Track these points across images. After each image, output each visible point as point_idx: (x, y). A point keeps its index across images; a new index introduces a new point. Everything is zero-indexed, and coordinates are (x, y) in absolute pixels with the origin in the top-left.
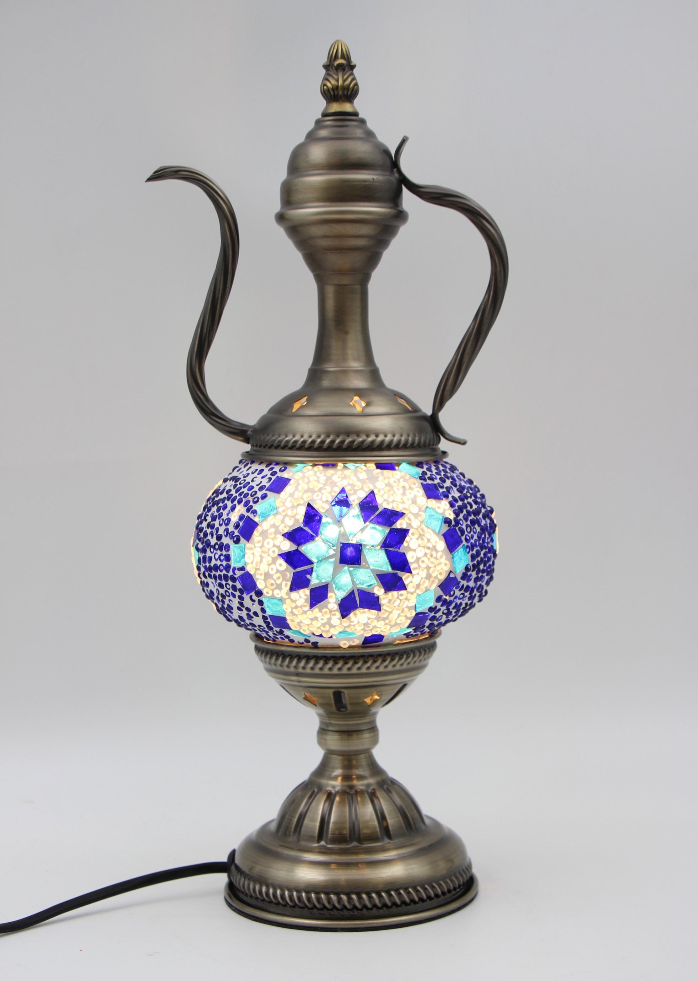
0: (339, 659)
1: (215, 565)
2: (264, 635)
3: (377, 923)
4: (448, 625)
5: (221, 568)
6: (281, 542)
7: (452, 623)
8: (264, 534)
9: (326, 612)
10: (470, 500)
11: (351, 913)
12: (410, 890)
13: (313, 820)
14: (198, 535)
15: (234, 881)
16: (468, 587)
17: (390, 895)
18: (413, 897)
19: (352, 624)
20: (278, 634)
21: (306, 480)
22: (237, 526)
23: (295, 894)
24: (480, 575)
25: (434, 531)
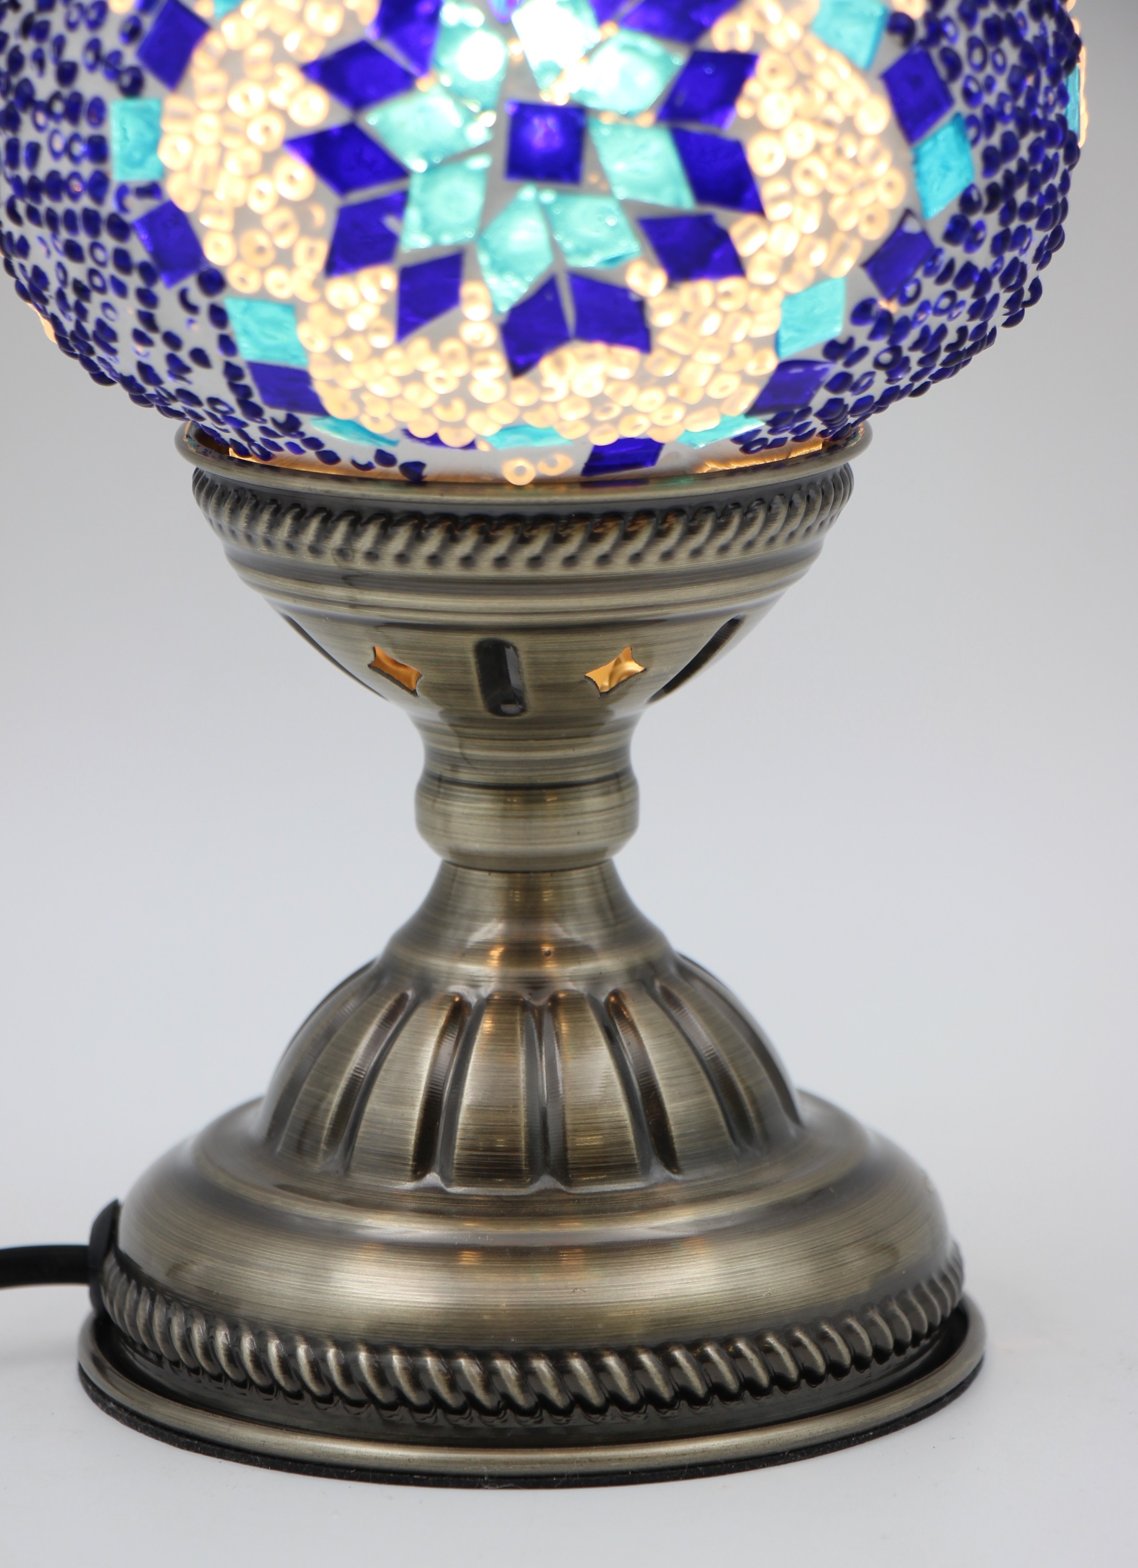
0: (500, 527)
1: (53, 175)
2: (229, 434)
3: (620, 1460)
4: (895, 406)
5: (76, 186)
6: (292, 95)
7: (907, 400)
8: (232, 62)
9: (453, 356)
11: (530, 1422)
12: (741, 1345)
13: (399, 1098)
15: (114, 1313)
16: (969, 268)
17: (669, 1364)
18: (752, 1369)
19: (547, 398)
20: (278, 432)
22: (132, 32)
23: (331, 1353)
24: (1014, 225)
25: (851, 61)
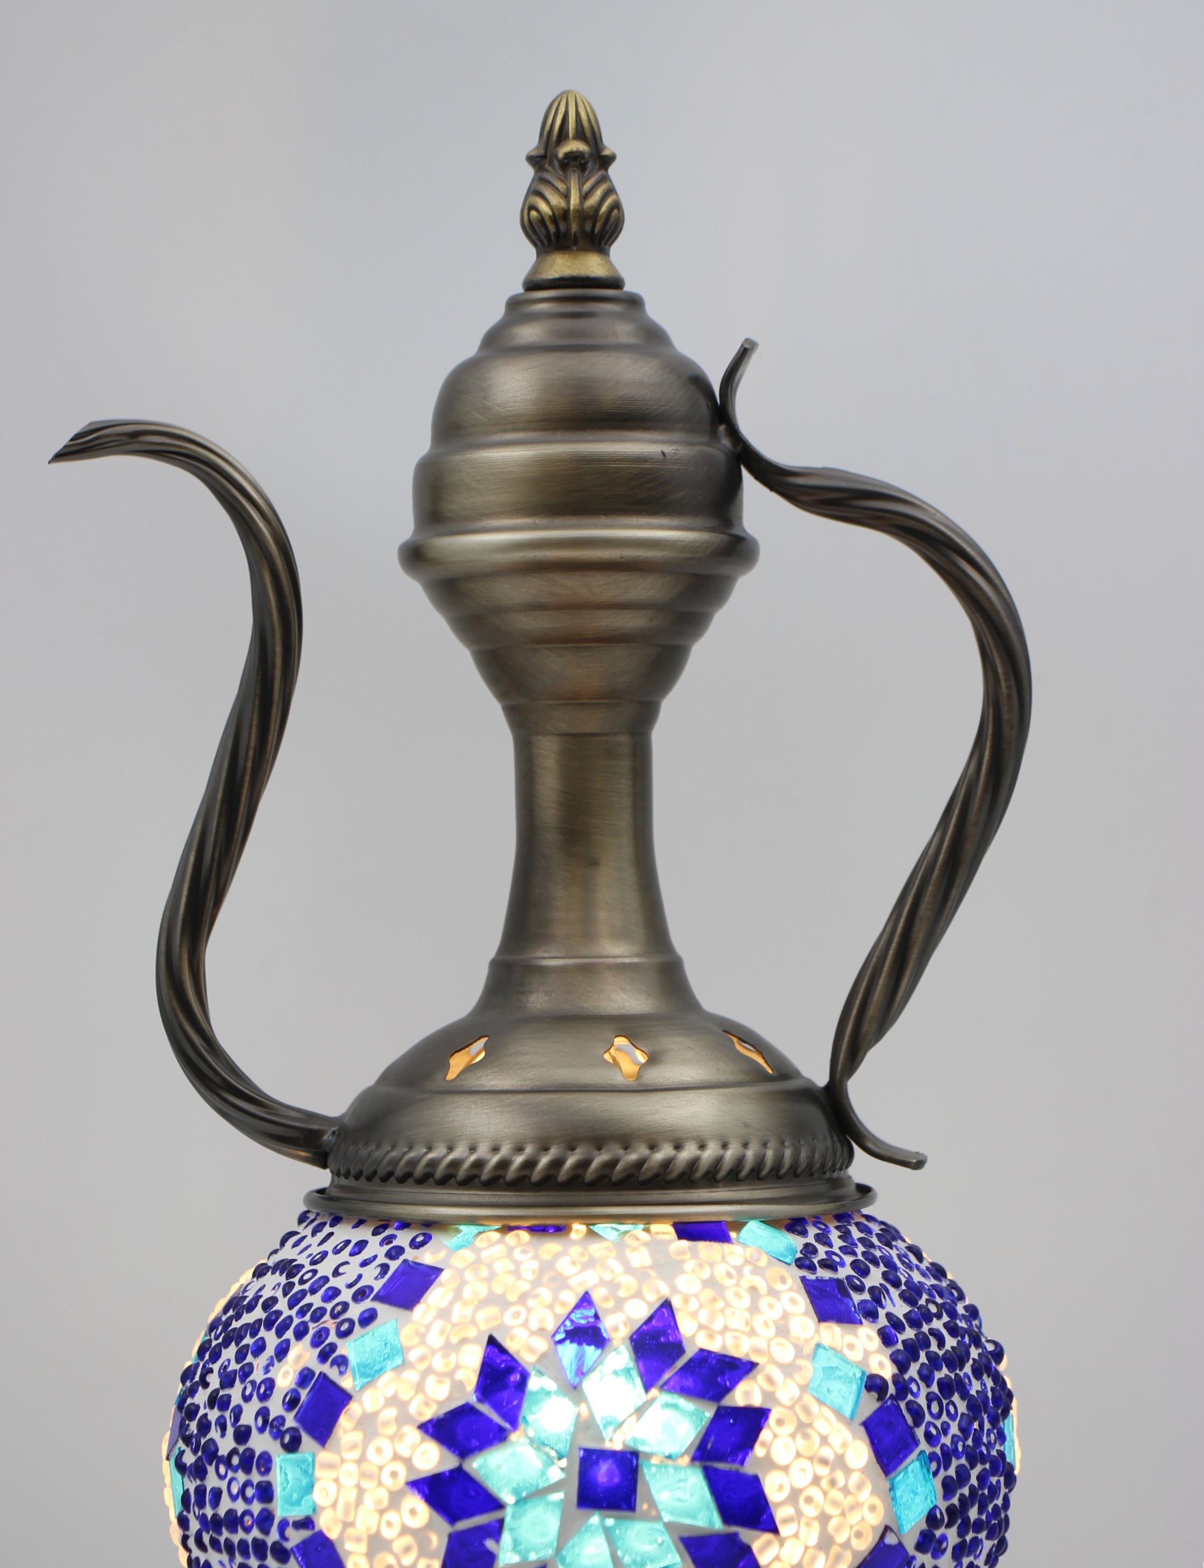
1: (231, 1512)
5: (248, 1520)
6: (414, 1448)
8: (367, 1423)
10: (937, 1324)
14: (183, 1427)
21: (484, 1272)
22: (291, 1402)
24: (968, 1538)
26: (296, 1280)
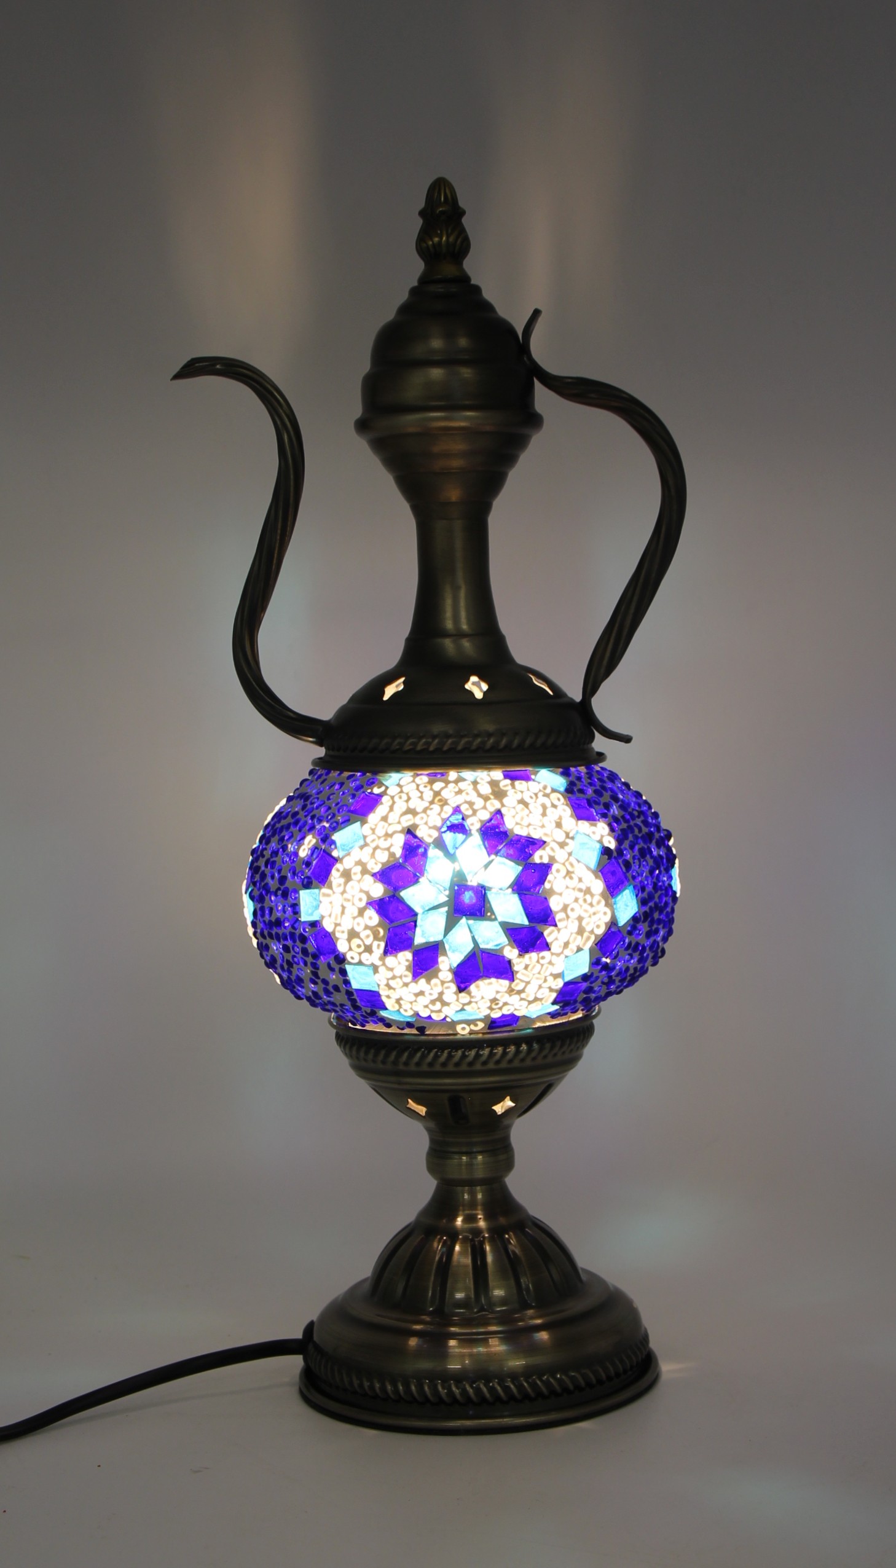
1: (278, 919)
4: (610, 999)
5: (287, 923)
6: (369, 885)
8: (347, 875)
9: (436, 985)
10: (638, 821)
11: (479, 1408)
15: (312, 1366)
16: (637, 944)
19: (472, 1000)
20: (368, 1016)
21: (405, 797)
23: (400, 1384)
24: (653, 928)
25: (588, 868)
26: (308, 803)
